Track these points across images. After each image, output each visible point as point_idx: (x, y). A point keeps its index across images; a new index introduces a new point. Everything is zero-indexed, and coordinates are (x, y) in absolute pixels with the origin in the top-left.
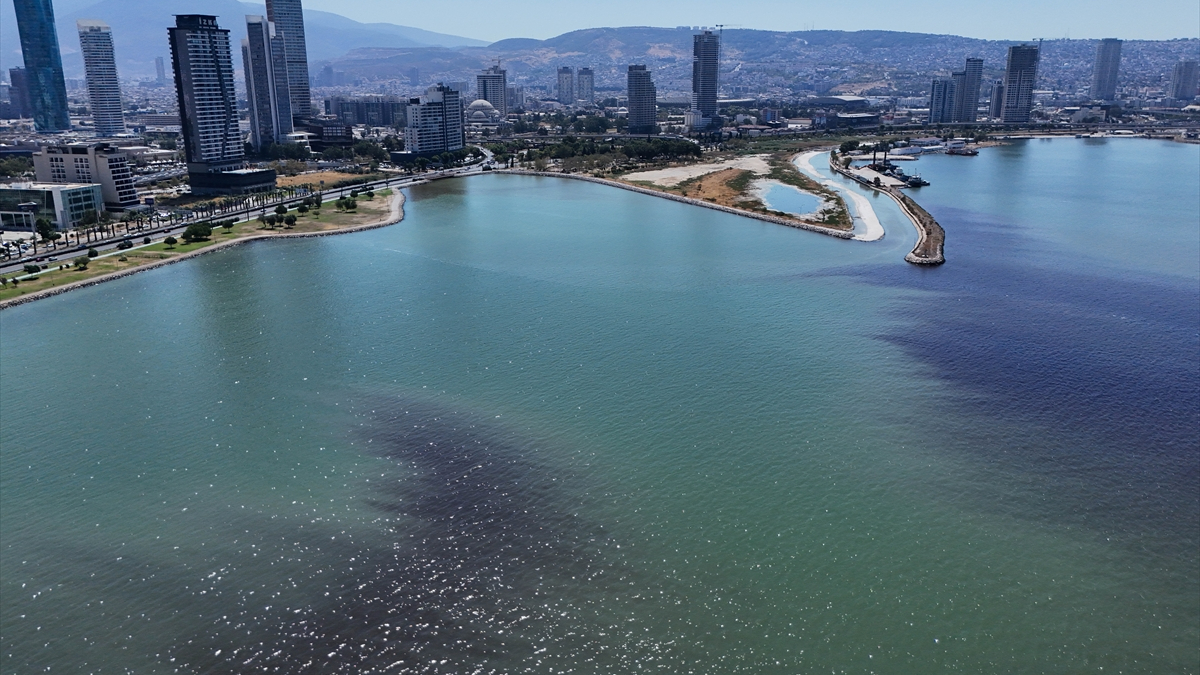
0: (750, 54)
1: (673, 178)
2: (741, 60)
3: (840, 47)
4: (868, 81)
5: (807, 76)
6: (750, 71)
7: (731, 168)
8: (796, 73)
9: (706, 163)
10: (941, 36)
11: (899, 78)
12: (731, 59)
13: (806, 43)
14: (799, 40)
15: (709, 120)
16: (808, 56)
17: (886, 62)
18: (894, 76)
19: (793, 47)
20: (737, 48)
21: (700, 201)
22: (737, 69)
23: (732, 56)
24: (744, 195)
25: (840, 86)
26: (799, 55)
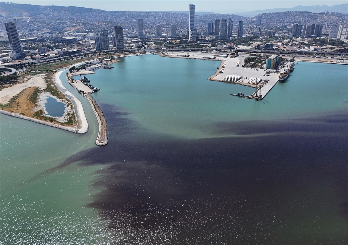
0: (32, 14)
1: (7, 97)
2: (29, 16)
3: (63, 12)
4: (75, 26)
5: (54, 24)
6: (33, 22)
7: (30, 87)
8: (50, 23)
9: (20, 83)
10: (94, 9)
11: (84, 25)
12: (25, 16)
13: (52, 10)
14: (48, 9)
15: (19, 54)
16: (53, 15)
17: (79, 18)
18: (83, 24)
19: (47, 12)
20: (27, 11)
21: (18, 115)
22: (28, 21)
23: (25, 14)
24: (36, 105)
25: (66, 28)
26: (50, 15)
